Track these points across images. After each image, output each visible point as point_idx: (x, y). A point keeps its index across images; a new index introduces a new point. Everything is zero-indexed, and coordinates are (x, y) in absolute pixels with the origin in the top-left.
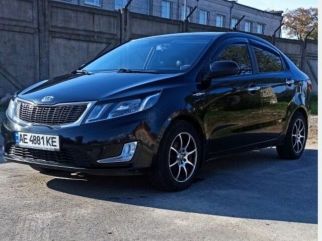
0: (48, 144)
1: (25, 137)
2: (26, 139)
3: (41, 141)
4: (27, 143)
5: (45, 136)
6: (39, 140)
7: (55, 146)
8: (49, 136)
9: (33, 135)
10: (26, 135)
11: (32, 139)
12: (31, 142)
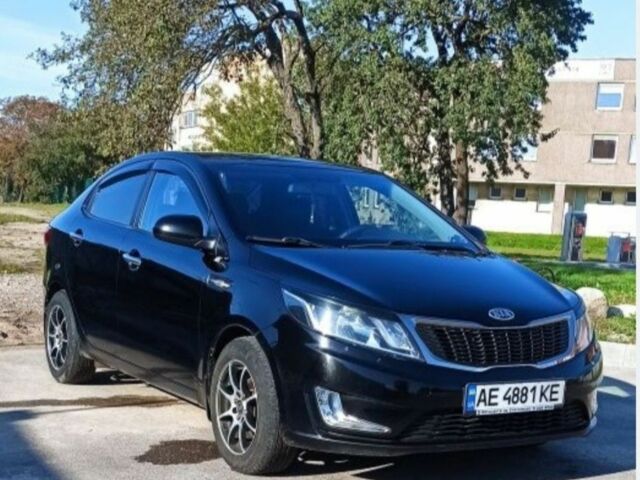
0: (543, 399)
1: (493, 393)
2: (496, 397)
3: (530, 395)
4: (496, 404)
5: (538, 385)
6: (526, 395)
7: (556, 400)
8: (545, 384)
9: (513, 386)
10: (497, 390)
11: (511, 393)
12: (507, 402)
